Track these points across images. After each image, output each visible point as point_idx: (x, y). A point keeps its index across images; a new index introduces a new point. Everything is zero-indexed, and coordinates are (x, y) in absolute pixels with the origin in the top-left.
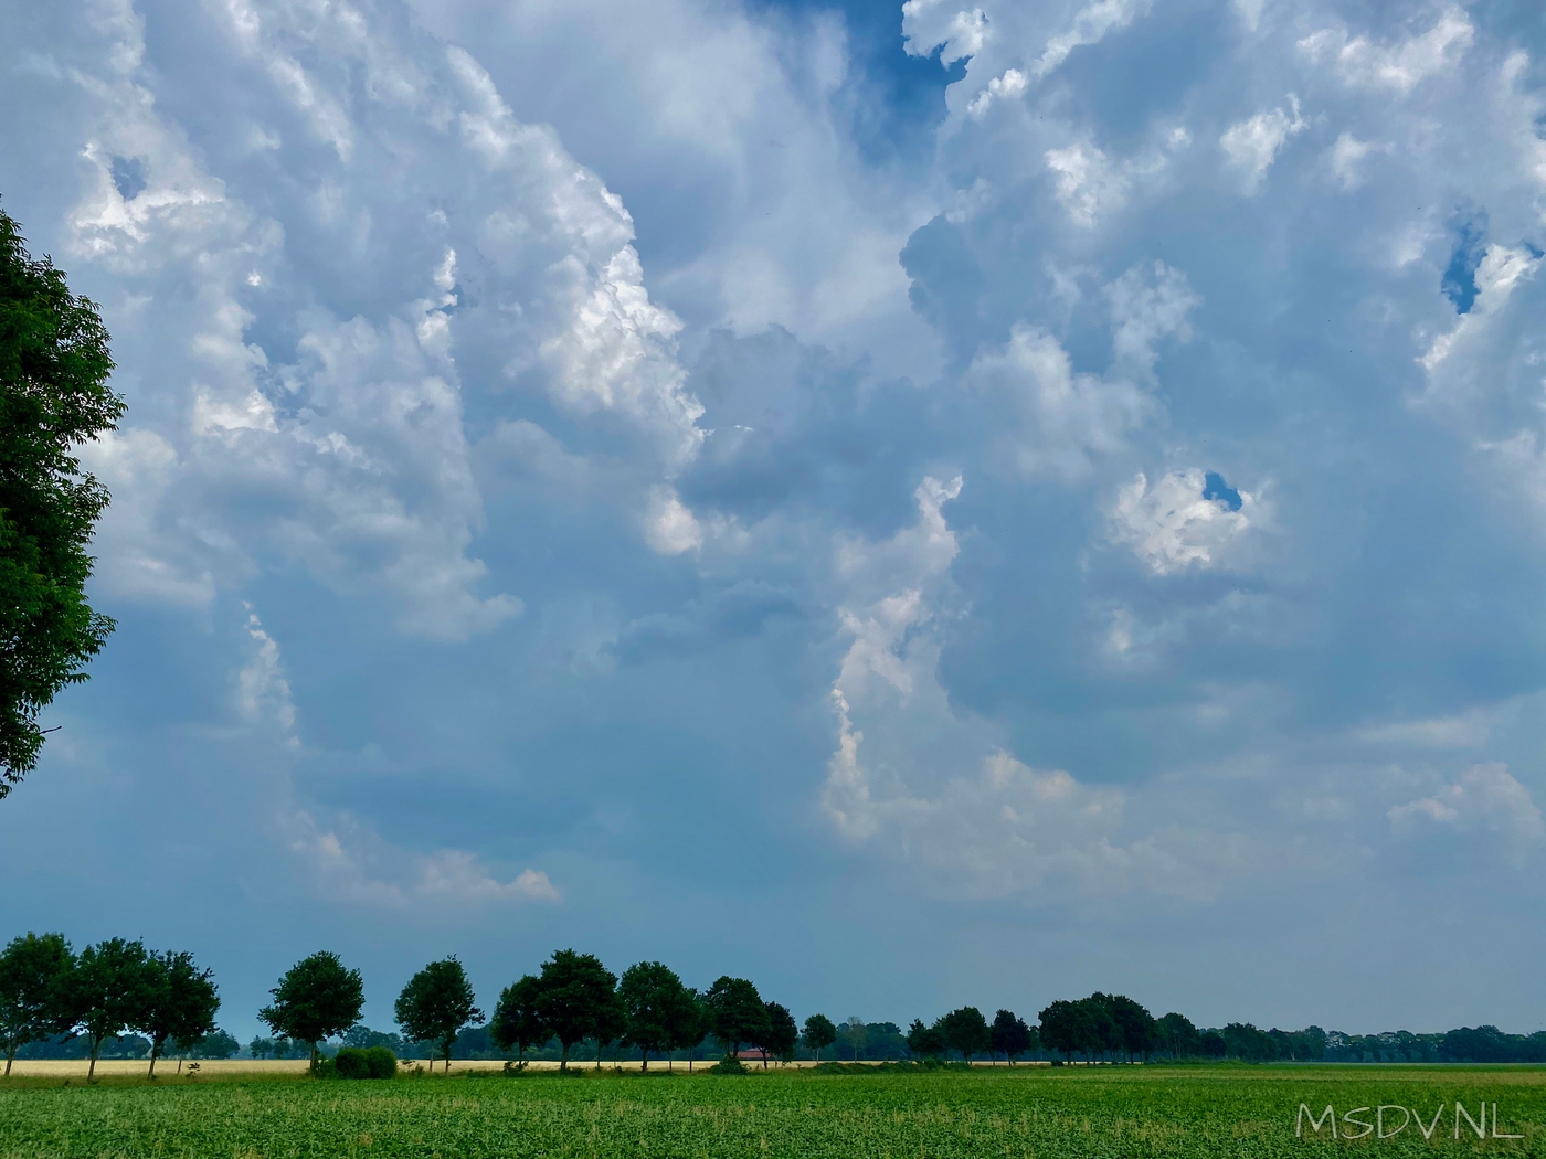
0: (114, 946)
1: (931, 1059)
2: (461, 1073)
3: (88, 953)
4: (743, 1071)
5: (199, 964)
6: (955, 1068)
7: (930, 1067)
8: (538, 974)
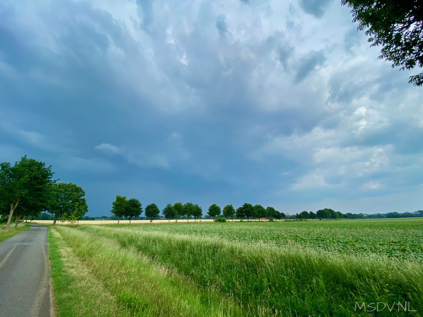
0: (188, 204)
1: (301, 219)
2: (234, 222)
3: (185, 205)
4: (274, 221)
5: (199, 206)
6: (305, 220)
7: (301, 220)
8: (242, 207)
